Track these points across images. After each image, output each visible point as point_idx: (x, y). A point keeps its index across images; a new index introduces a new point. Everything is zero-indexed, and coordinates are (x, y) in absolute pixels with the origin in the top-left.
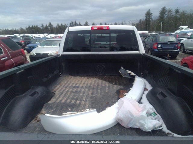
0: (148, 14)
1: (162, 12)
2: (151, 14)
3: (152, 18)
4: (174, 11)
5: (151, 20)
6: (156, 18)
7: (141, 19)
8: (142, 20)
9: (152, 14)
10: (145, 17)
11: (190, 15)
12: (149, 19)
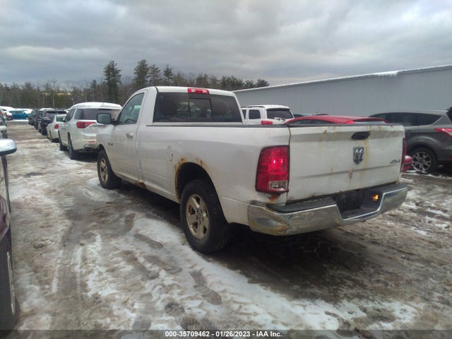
0: (111, 71)
1: (140, 70)
2: (117, 72)
3: (121, 80)
4: (162, 72)
5: (118, 84)
6: (130, 82)
7: (95, 81)
8: (98, 83)
9: (120, 73)
10: (105, 77)
11: (191, 81)
12: (115, 81)
